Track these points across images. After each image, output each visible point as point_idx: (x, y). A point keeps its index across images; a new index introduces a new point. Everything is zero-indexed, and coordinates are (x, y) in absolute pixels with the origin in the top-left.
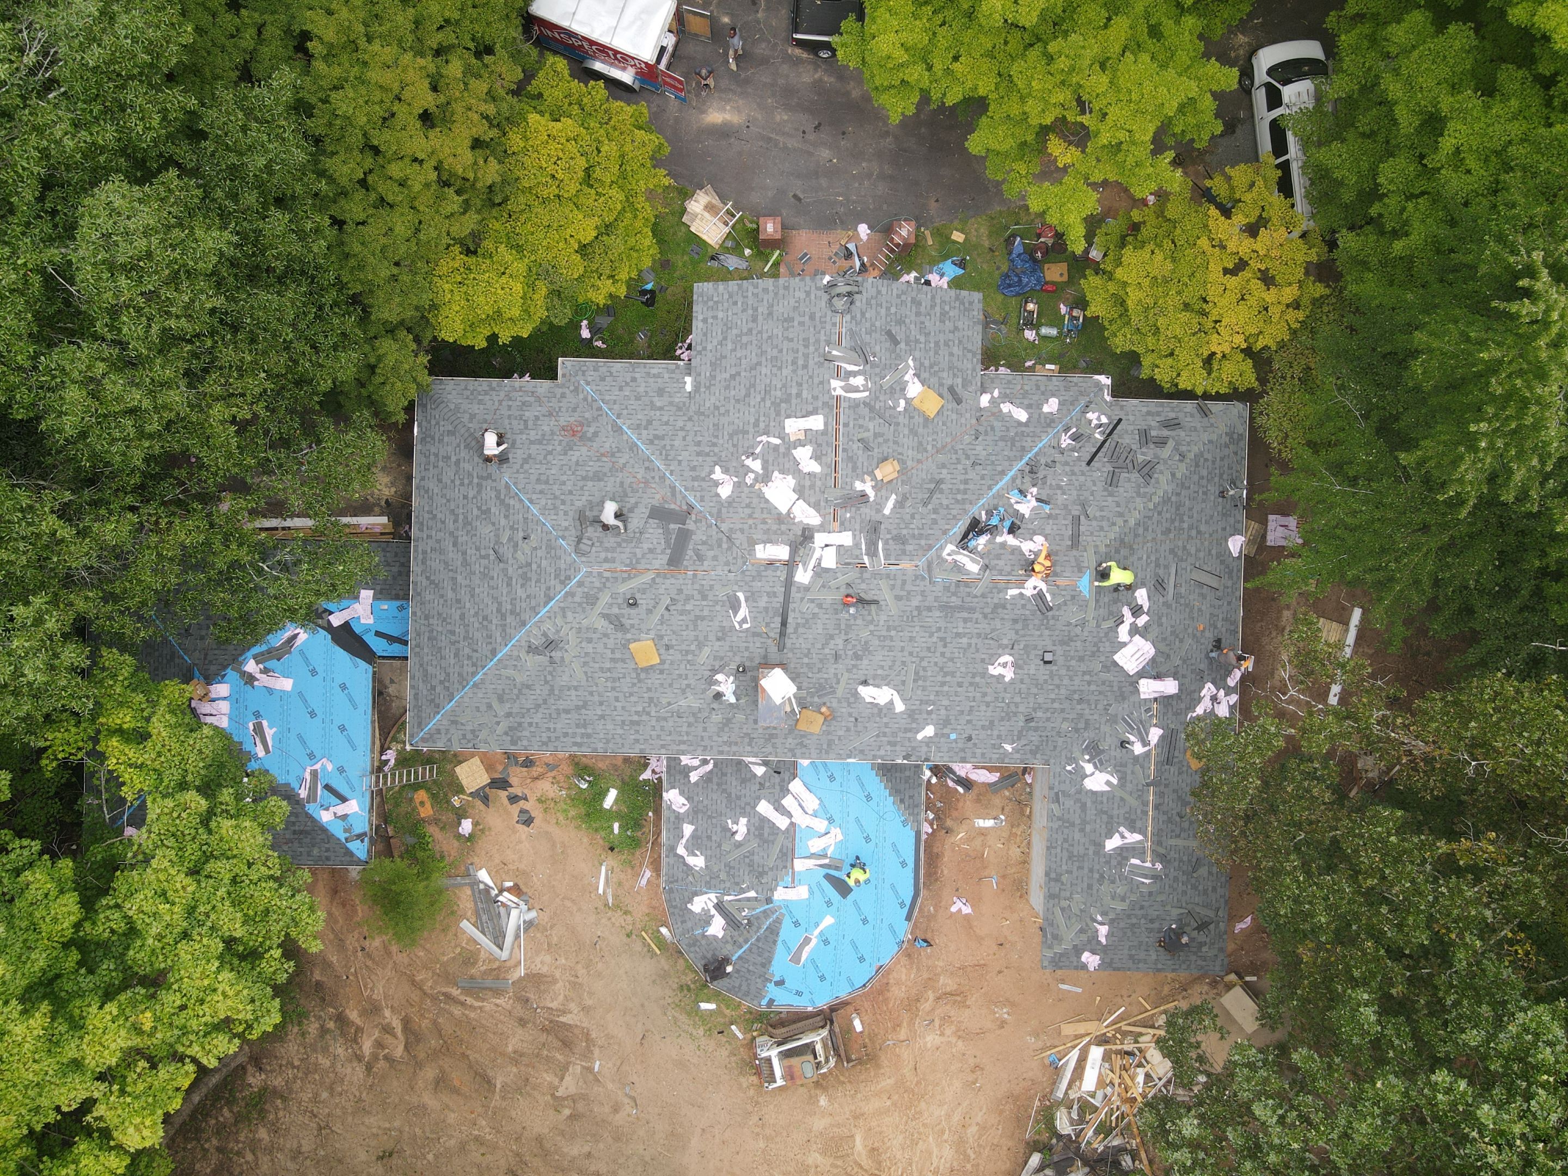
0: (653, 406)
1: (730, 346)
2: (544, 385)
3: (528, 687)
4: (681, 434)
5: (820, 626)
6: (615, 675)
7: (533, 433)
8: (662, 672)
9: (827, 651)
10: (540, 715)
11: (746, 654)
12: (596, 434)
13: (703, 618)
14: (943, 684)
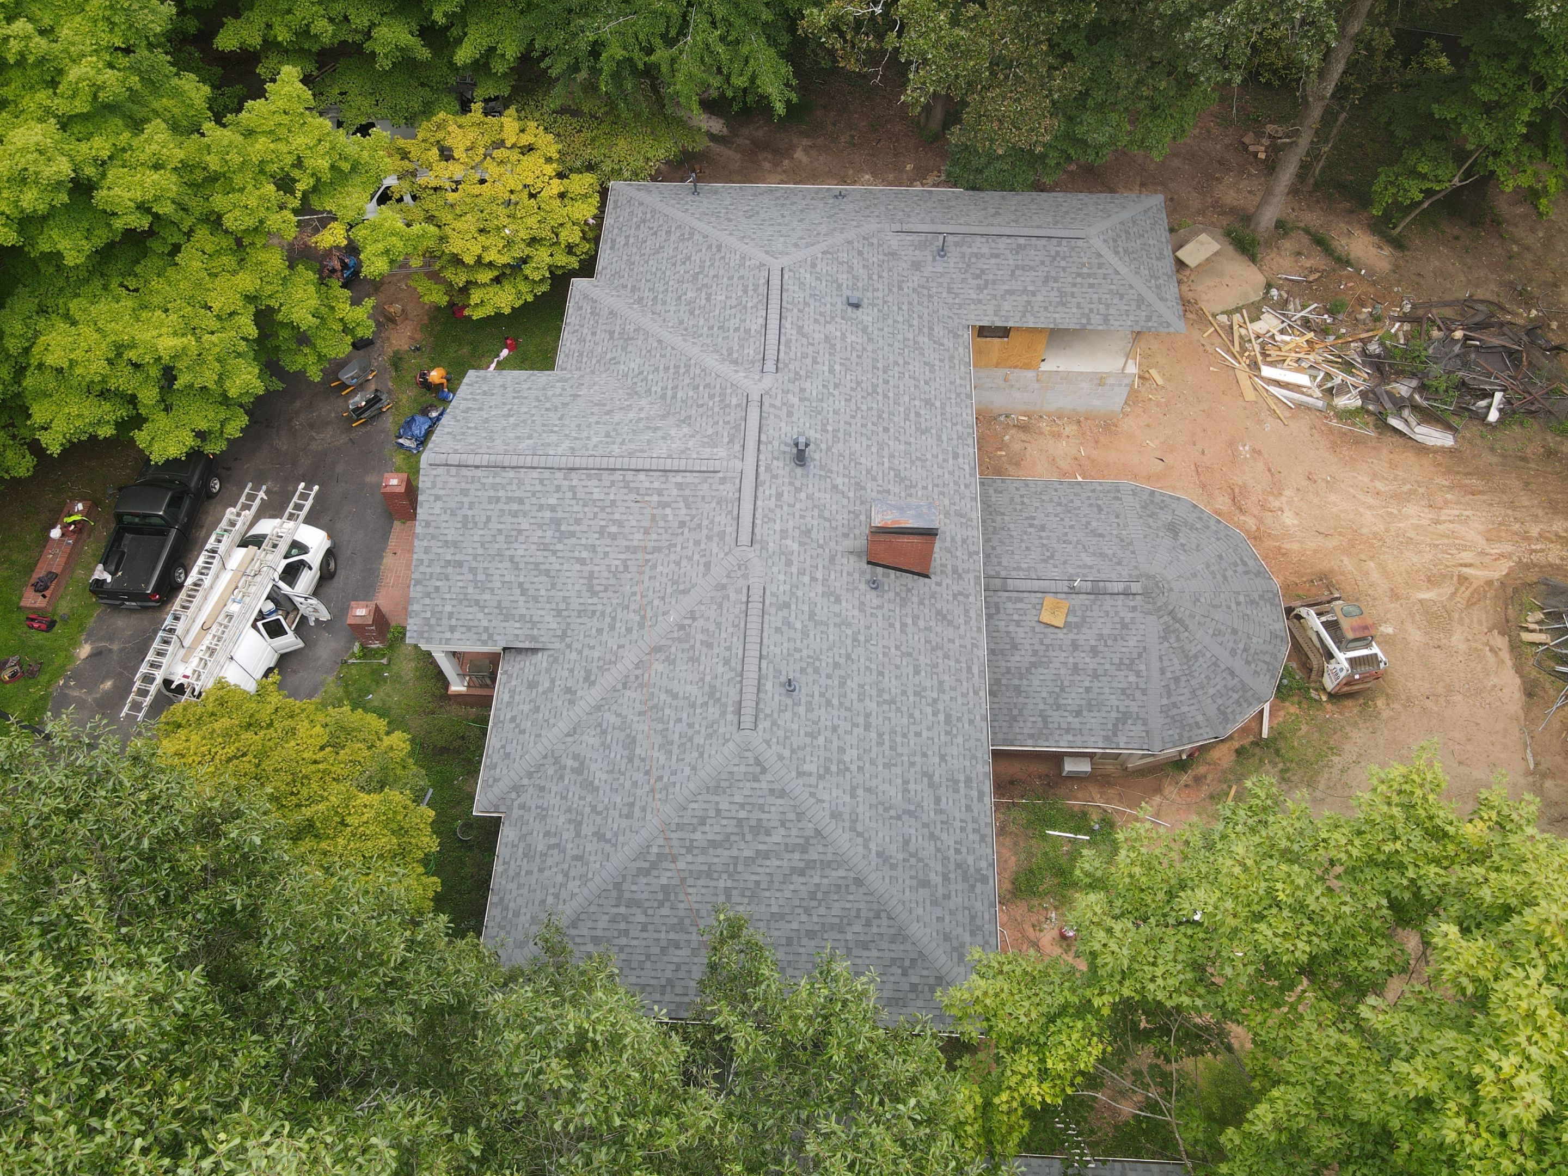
0: (551, 689)
1: (487, 596)
2: (506, 835)
3: (906, 842)
4: (586, 652)
5: (822, 495)
6: (886, 729)
7: (566, 836)
8: (881, 674)
9: (851, 495)
10: (944, 836)
11: (856, 576)
12: (575, 757)
13: (812, 615)
14: (885, 396)
